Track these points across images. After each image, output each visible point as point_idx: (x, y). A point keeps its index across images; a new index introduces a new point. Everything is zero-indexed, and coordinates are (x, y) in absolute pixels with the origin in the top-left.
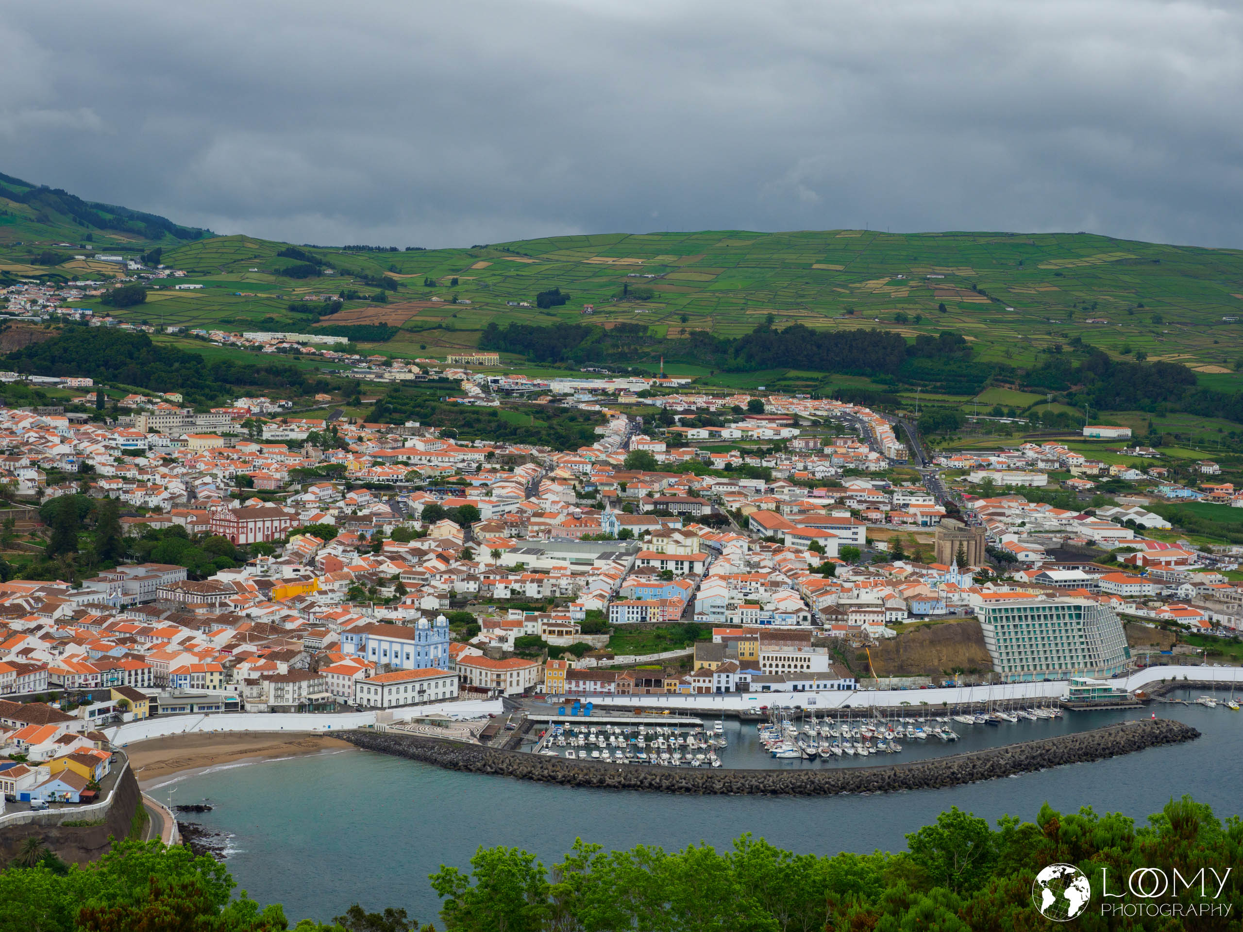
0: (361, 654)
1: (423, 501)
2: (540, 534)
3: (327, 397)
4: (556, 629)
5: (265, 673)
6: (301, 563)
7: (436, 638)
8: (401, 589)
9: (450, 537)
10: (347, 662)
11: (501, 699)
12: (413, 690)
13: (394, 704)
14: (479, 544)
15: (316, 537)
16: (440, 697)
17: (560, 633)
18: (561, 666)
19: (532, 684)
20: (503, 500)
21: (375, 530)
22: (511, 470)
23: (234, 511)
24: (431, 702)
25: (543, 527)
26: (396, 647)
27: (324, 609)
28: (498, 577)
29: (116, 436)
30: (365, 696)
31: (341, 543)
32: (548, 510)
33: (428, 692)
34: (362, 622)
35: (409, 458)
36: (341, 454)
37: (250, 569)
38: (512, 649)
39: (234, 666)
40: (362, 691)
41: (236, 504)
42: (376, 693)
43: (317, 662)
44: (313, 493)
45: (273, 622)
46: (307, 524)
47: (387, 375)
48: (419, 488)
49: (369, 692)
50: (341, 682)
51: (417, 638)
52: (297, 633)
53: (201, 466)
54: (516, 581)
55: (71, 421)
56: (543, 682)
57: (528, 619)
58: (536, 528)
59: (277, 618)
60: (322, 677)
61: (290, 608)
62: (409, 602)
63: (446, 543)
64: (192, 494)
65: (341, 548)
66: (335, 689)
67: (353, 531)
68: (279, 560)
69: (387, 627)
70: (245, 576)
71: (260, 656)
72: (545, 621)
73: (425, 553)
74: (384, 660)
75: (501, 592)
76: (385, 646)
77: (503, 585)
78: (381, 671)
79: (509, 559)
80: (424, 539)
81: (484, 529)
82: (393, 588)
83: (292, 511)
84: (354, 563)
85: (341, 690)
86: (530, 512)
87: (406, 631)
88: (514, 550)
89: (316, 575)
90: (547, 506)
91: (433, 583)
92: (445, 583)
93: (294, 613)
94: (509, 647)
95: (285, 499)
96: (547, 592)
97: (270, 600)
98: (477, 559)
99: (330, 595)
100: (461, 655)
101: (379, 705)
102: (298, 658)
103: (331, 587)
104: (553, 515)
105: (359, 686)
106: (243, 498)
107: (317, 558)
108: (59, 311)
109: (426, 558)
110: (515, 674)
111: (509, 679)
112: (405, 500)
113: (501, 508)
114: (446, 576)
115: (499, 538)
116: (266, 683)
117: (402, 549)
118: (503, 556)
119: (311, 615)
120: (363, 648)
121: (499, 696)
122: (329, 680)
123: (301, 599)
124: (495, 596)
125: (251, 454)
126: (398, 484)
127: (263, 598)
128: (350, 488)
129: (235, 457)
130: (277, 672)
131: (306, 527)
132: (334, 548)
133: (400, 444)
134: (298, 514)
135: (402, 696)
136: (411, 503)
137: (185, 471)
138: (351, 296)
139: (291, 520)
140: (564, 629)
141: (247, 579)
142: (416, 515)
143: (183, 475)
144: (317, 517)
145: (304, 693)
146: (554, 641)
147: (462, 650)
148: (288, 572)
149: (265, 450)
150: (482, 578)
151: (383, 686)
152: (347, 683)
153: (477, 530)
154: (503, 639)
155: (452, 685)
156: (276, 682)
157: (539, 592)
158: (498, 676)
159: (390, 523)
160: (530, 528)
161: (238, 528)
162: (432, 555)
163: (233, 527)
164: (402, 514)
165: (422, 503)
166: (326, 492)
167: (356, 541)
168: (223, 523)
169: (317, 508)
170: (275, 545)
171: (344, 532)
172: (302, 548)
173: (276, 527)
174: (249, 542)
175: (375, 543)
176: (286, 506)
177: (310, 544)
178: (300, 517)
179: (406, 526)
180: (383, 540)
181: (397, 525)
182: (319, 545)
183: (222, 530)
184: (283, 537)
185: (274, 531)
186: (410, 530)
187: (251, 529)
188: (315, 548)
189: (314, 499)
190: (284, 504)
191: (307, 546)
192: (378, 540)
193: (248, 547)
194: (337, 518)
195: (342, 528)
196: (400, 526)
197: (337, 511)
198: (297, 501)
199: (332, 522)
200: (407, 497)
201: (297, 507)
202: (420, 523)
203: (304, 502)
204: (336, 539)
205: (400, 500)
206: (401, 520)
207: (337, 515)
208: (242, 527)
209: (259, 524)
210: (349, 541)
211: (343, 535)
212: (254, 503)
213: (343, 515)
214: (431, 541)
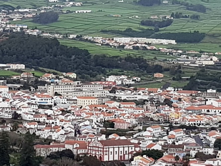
1: (215, 136)
3: (161, 75)
15: (149, 157)
21: (185, 154)
23: (101, 142)
29: (35, 97)
31: (165, 161)
35: (208, 111)
36: (167, 108)
41: (103, 137)
44: (149, 131)
46: (145, 149)
47: (197, 62)
48: (213, 129)
53: (84, 115)
55: (10, 88)
64: (78, 131)
65: (164, 164)
67: (172, 154)
80: (215, 159)
83: (136, 142)
95: (133, 134)
106: (108, 134)
108: (8, 26)
112: (205, 136)
125: (114, 108)
126: (201, 126)
128: (172, 128)
129: (104, 110)
131: (143, 151)
132: (160, 164)
133: (203, 103)
134: (139, 143)
136: (208, 138)
137: (74, 118)
138: (177, 16)
139: (135, 147)
142: (211, 145)
143: (73, 120)
144: (151, 145)
149: (122, 106)
159: (194, 150)
161: (103, 151)
163: (101, 151)
164: (202, 144)
165: (215, 138)
166: (157, 131)
167: (173, 160)
168: (95, 149)
169: (151, 140)
170: (125, 162)
171: (167, 154)
172: (141, 164)
173: (126, 151)
174: (110, 160)
175: (185, 161)
176: (133, 139)
177: (145, 161)
178: (141, 145)
179: (204, 151)
180: (190, 160)
181: (198, 151)
182: (151, 162)
183: (94, 153)
184: (130, 157)
185: (125, 153)
186: (206, 154)
187: (111, 152)
188: (149, 164)
189: (150, 135)
190: (132, 137)
191: (144, 163)
192: (186, 159)
193: (109, 163)
194: (163, 146)
195: (165, 152)
196: (200, 151)
197: (163, 142)
198: (140, 136)
199: (160, 148)
200: (206, 134)
201: (139, 140)
202: (213, 150)
203: (144, 136)
204: (161, 158)
205: (201, 136)
206: (201, 147)
207: (163, 144)
208: (106, 151)
209: (116, 149)
210: (170, 160)
211: (166, 156)
212: (114, 137)
213: (166, 144)
214: (219, 161)
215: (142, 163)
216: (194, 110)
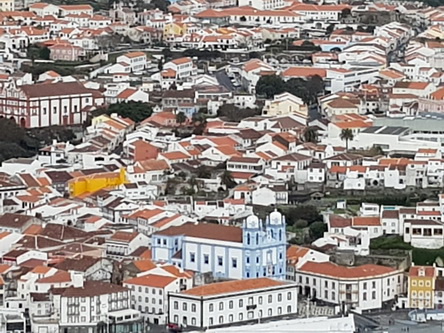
0: (177, 261)
1: (258, 70)
2: (405, 109)
4: (422, 227)
5: (57, 286)
6: (106, 150)
7: (269, 241)
8: (229, 181)
9: (291, 115)
10: (158, 271)
11: (351, 316)
12: (241, 306)
13: (216, 322)
14: (326, 123)
15: (123, 117)
16: (275, 314)
17: (428, 232)
18: (429, 274)
19: (392, 297)
20: (360, 68)
21: (198, 108)
22: (371, 30)
23: (24, 88)
24: (263, 320)
25: (408, 101)
26: (220, 252)
27: (133, 206)
28: (349, 164)
30: (181, 313)
31: (155, 125)
32: (415, 80)
33: (259, 307)
34: (179, 222)
35: (243, 19)
36: (158, 14)
37: (43, 159)
38: (367, 253)
39: (18, 277)
40: (176, 307)
41: (28, 78)
42: (194, 310)
43: (121, 271)
44: (123, 64)
45: (69, 222)
46: (114, 101)
48: (254, 55)
49: (185, 309)
50: (150, 295)
51: (245, 240)
52: (98, 237)
54: (372, 168)
56: (406, 295)
57: (386, 215)
58: (399, 102)
59: (74, 218)
60: (126, 289)
61: (90, 205)
62: (238, 195)
63: (286, 122)
65: (155, 131)
66: (144, 304)
67: (171, 110)
68: (78, 147)
69: (210, 228)
70: (36, 167)
71: (50, 265)
72: (409, 217)
73: (260, 135)
74: (206, 269)
75: (352, 181)
76: (206, 250)
77: (356, 173)
78: (200, 282)
79: (362, 141)
80: (258, 117)
81: (334, 104)
82: (218, 180)
83: (96, 86)
84: (171, 149)
85: (150, 305)
86: (392, 81)
87: (232, 232)
88: (371, 129)
89: (123, 164)
90: (415, 74)
91: (267, 172)
92: (283, 171)
93: (96, 211)
94: (363, 250)
95: (88, 71)
96: (411, 181)
97: (66, 196)
98: (324, 141)
99: (141, 188)
100: (302, 261)
101: (199, 325)
102: (97, 266)
103: (141, 179)
104: (422, 86)
105: (172, 300)
106: (36, 72)
107: (125, 144)
109: (259, 141)
110: (369, 283)
111: (362, 291)
112: (237, 70)
113: (357, 78)
114: (284, 163)
115: (353, 115)
116: (57, 298)
117: (231, 131)
118: (357, 136)
119: (117, 213)
120: (179, 254)
121: (349, 312)
122: (136, 293)
123: (104, 194)
124: (345, 188)
125: (48, 17)
126: (229, 50)
127: (58, 194)
128: (169, 55)
129: (29, 21)
130: (70, 284)
131: (112, 105)
132: (147, 131)
133: (233, 2)
134: (103, 90)
135: (226, 313)
136: (243, 74)
139: (94, 97)
140: (433, 227)
141: (39, 171)
142: (250, 88)
144: (128, 92)
145: (104, 310)
146: (420, 242)
147: (302, 254)
148: (89, 161)
149: (65, 13)
150: (329, 166)
151: (202, 301)
152: (157, 297)
153: (325, 105)
154: (355, 241)
155: (289, 298)
156: (69, 296)
157: (401, 182)
158: (348, 286)
159: (216, 99)
160: (392, 101)
161: (28, 108)
162: (267, 138)
163: (23, 107)
164: (231, 87)
165: (258, 74)
166: (139, 62)
167: (174, 122)
168: (10, 102)
169: (127, 82)
170: (74, 129)
171: (159, 110)
172: (107, 132)
173: (76, 107)
174: (42, 125)
175: (198, 123)
176: (89, 80)
177: (116, 126)
178: (106, 93)
179: (236, 102)
180: (208, 120)
181: (225, 102)
182: (127, 127)
183: (9, 112)
184: (84, 118)
185: (73, 111)
186: (241, 107)
187: (45, 109)
188: (123, 131)
189: (124, 71)
190: (86, 78)
191: (113, 129)
192: (200, 119)
193: (42, 131)
194: (151, 94)
195: (157, 107)
196: (229, 102)
197: (152, 85)
198: (103, 74)
199: (145, 98)
200: (240, 66)
201: (102, 82)
202: (253, 99)
203: (112, 75)
204: (149, 119)
205: (230, 70)
206: (230, 94)
207: (151, 90)
208: (34, 107)
209: (55, 103)
210: (166, 122)
211: (159, 114)
212: (50, 78)
213: (159, 90)
214: (266, 121)
215: (110, 130)
216: (213, 19)
